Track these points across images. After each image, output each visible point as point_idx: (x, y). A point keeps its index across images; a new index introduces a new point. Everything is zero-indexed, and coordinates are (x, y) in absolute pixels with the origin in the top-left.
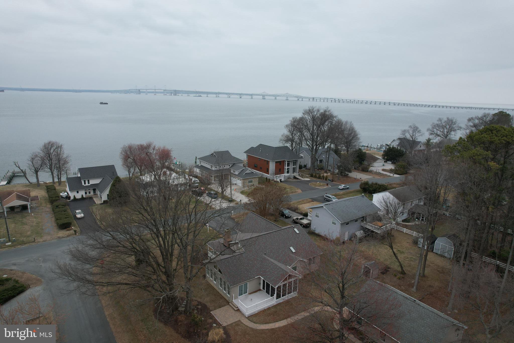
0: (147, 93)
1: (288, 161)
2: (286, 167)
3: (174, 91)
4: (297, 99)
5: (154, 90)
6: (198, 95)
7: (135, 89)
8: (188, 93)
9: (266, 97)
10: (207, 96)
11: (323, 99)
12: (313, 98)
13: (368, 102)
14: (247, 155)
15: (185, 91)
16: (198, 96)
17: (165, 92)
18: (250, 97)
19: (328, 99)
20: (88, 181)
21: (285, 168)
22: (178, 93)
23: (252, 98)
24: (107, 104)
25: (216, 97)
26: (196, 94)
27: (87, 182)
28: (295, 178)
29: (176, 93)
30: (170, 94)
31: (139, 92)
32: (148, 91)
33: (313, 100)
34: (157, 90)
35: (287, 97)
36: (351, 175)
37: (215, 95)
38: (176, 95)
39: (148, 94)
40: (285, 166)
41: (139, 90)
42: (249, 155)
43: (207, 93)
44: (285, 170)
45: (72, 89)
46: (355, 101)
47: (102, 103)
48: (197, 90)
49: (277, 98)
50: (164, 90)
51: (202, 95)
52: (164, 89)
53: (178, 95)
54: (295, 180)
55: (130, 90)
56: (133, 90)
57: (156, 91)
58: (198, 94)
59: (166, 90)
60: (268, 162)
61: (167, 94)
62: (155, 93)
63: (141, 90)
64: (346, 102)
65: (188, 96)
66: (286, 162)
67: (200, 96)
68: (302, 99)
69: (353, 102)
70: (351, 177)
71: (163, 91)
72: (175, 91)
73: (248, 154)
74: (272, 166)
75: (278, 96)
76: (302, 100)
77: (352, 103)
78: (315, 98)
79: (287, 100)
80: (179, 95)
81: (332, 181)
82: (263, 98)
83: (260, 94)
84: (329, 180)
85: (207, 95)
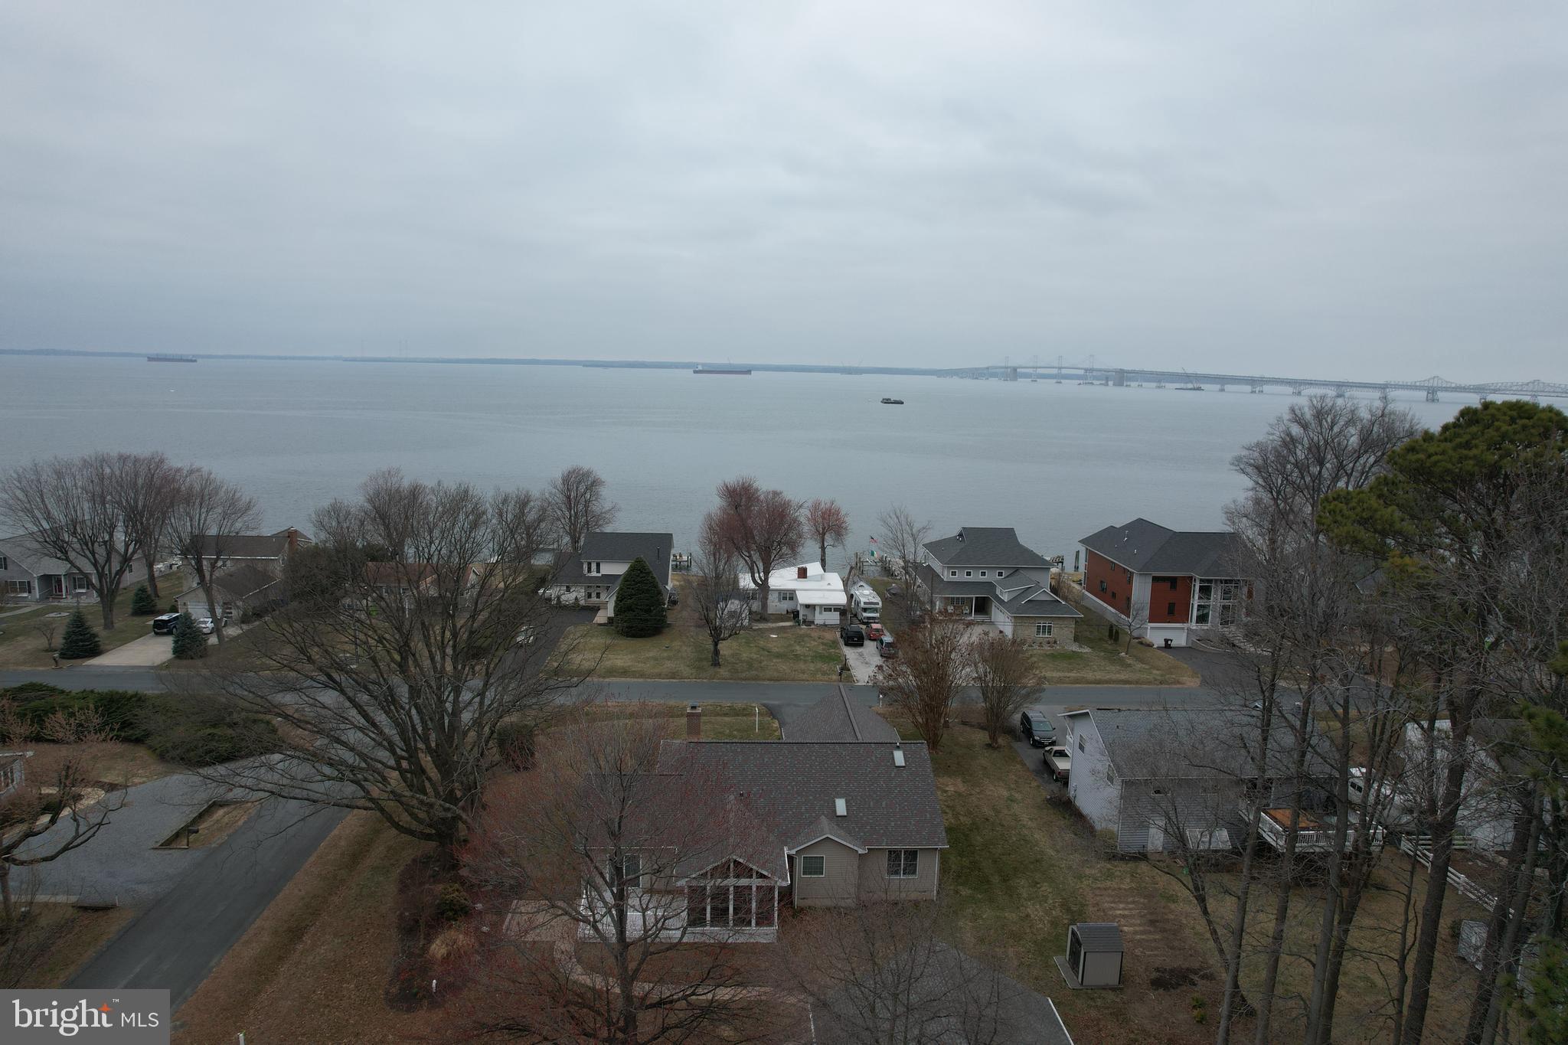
0: (1035, 377)
1: (1202, 581)
2: (1195, 602)
3: (1116, 372)
5: (1055, 371)
6: (1190, 386)
7: (1003, 365)
8: (1160, 378)
10: (1222, 390)
14: (1087, 549)
15: (1152, 373)
16: (1191, 389)
17: (1090, 376)
18: (1378, 394)
20: (598, 565)
21: (1192, 605)
22: (1130, 379)
23: (1384, 398)
24: (902, 403)
25: (1252, 392)
26: (1187, 383)
27: (594, 567)
29: (1121, 377)
30: (1103, 382)
31: (1013, 373)
32: (1040, 371)
34: (1065, 368)
35: (1534, 394)
37: (1248, 388)
38: (1122, 385)
39: (1038, 380)
40: (1193, 597)
41: (1015, 369)
42: (1090, 549)
43: (1222, 380)
44: (1192, 610)
45: (841, 365)
47: (887, 400)
48: (1190, 371)
50: (1086, 370)
51: (1203, 386)
52: (1087, 366)
53: (1127, 386)
54: (1225, 650)
55: (988, 368)
56: (996, 368)
57: (1064, 371)
58: (1192, 383)
59: (1092, 370)
60: (1128, 576)
61: (1095, 382)
62: (1059, 378)
63: (1018, 370)
65: (1159, 387)
66: (1197, 581)
67: (1199, 389)
71: (1082, 372)
72: (1122, 372)
74: (1141, 591)
75: (1496, 390)
80: (1130, 386)
82: (1429, 398)
83: (1418, 384)
85: (1223, 385)
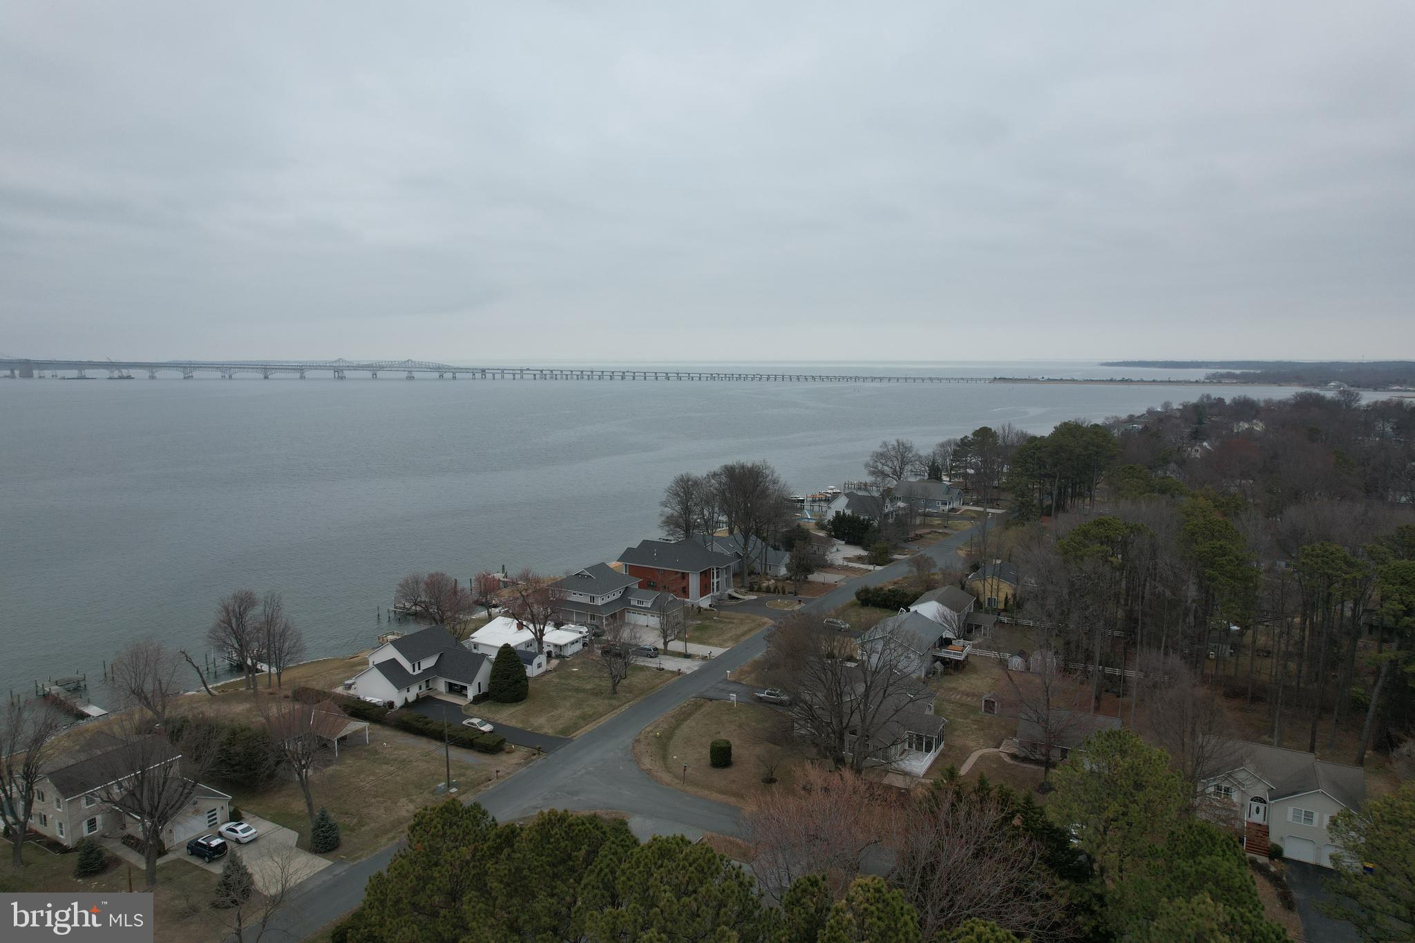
1: (717, 569)
2: (715, 580)
4: (436, 375)
9: (347, 374)
11: (511, 372)
12: (483, 371)
13: (605, 373)
14: (626, 565)
18: (298, 375)
19: (524, 372)
21: (713, 583)
23: (302, 377)
28: (731, 597)
33: (484, 377)
35: (410, 370)
36: (811, 577)
40: (713, 578)
42: (631, 564)
44: (713, 585)
46: (574, 373)
49: (380, 374)
54: (733, 602)
60: (684, 576)
64: (562, 378)
66: (713, 569)
68: (454, 373)
69: (569, 377)
70: (814, 582)
73: (628, 564)
74: (694, 582)
75: (381, 368)
76: (454, 378)
77: (567, 379)
78: (486, 371)
79: (411, 378)
81: (795, 595)
82: (337, 376)
84: (790, 593)
